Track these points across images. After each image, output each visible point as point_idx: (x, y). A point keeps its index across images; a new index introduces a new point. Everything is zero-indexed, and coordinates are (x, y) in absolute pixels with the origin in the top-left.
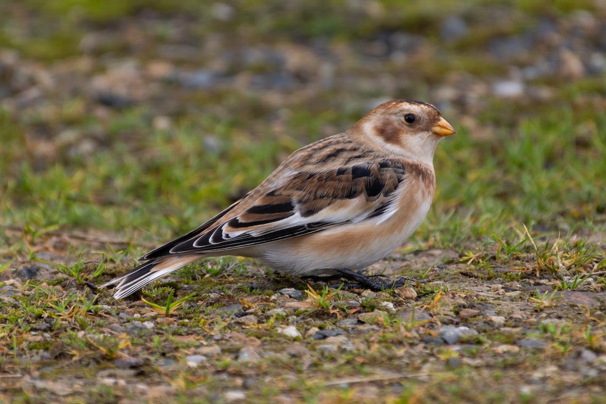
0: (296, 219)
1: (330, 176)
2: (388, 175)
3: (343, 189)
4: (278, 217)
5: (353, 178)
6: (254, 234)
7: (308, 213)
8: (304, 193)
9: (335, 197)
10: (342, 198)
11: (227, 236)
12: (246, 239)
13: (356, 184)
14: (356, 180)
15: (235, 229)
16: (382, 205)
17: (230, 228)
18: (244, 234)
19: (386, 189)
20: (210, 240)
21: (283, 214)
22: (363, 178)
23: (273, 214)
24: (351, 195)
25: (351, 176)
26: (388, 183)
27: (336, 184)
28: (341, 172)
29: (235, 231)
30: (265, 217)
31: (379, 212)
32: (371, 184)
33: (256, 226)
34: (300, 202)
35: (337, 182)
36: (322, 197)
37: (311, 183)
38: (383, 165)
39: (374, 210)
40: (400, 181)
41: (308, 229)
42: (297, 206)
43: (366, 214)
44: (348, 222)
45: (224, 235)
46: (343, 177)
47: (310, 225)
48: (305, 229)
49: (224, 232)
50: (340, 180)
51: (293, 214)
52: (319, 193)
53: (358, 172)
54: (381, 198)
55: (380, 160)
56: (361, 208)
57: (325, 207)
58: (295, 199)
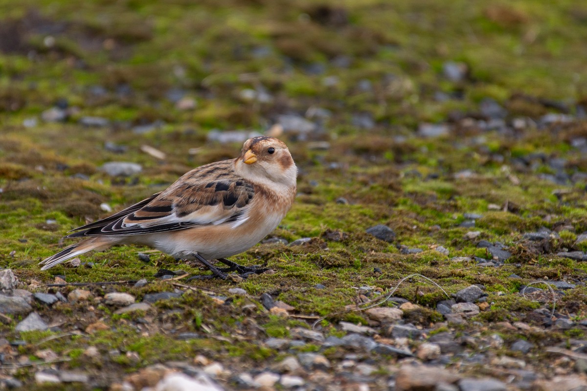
0: (173, 218)
1: (201, 188)
2: (242, 191)
3: (208, 198)
4: (160, 215)
5: (216, 191)
6: (143, 226)
7: (183, 214)
8: (181, 199)
9: (201, 203)
10: (206, 204)
11: (125, 225)
12: (137, 229)
13: (217, 195)
14: (217, 192)
15: (131, 221)
16: (236, 214)
17: (128, 220)
18: (136, 226)
19: (238, 201)
20: (113, 227)
21: (164, 213)
22: (223, 191)
23: (158, 213)
24: (213, 203)
25: (215, 189)
26: (241, 198)
27: (203, 193)
28: (209, 185)
29: (130, 222)
30: (152, 214)
31: (233, 218)
32: (228, 196)
33: (144, 220)
34: (177, 206)
35: (204, 192)
36: (192, 203)
37: (187, 192)
38: (239, 184)
39: (230, 217)
40: (250, 197)
41: (181, 226)
42: (175, 209)
43: (224, 220)
44: (210, 224)
45: (123, 224)
46: (209, 189)
47: (182, 223)
48: (179, 226)
49: (123, 222)
50: (206, 191)
51: (171, 214)
52: (192, 199)
53: (220, 187)
54: (235, 209)
55: (237, 179)
56: (220, 215)
57: (194, 211)
58: (174, 203)
